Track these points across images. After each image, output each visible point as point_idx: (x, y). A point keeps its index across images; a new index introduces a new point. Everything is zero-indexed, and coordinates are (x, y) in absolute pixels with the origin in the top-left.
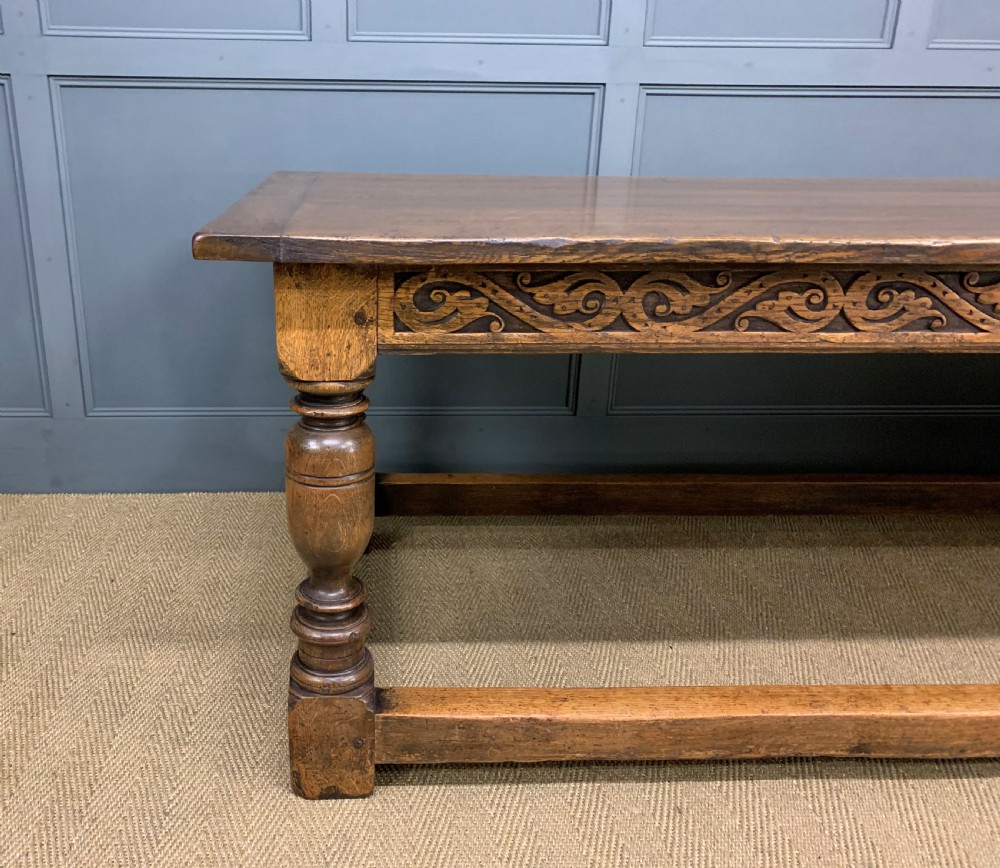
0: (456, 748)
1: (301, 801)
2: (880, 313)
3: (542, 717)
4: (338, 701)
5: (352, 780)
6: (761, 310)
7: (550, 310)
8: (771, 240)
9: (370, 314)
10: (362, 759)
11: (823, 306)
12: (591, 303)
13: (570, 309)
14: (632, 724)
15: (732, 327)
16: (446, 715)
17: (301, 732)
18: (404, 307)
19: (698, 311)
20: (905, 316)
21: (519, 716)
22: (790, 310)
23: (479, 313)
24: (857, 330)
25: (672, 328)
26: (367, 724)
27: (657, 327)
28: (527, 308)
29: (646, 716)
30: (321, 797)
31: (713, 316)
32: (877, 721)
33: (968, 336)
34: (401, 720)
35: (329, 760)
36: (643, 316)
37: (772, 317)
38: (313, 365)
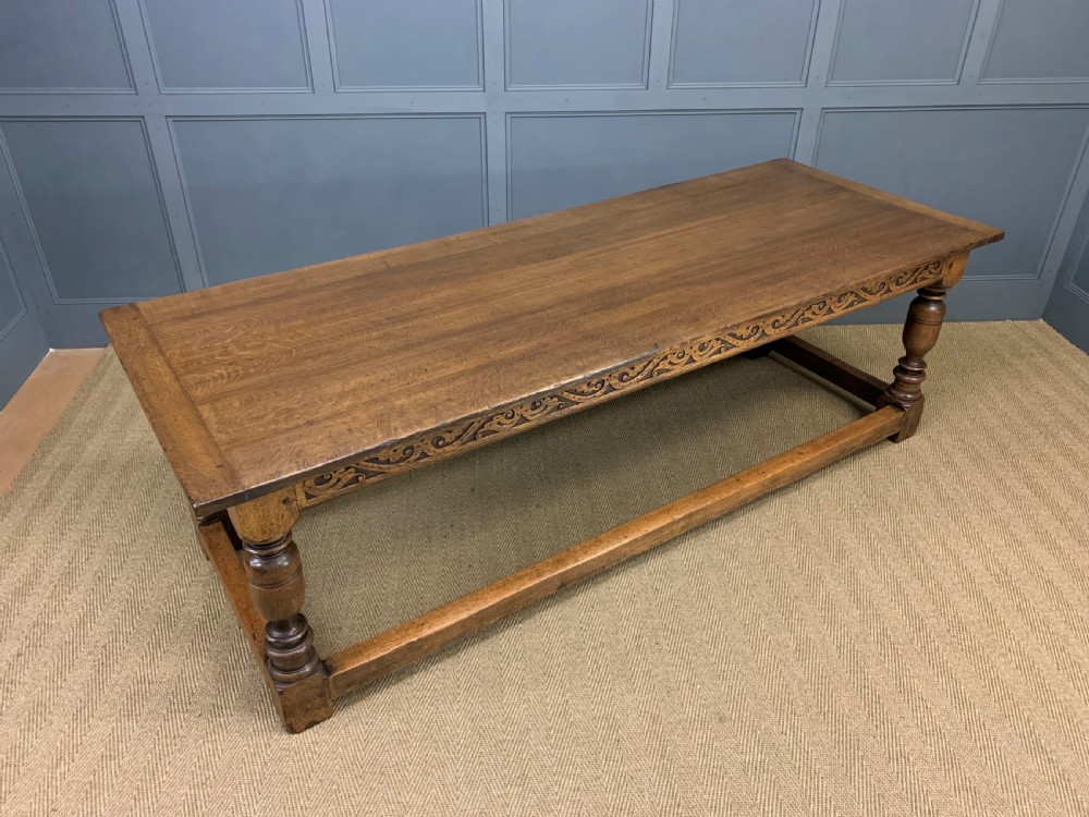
0: (375, 673)
1: (296, 735)
2: (537, 411)
3: (415, 639)
4: (308, 681)
5: (322, 713)
6: (487, 427)
7: (388, 462)
8: (487, 408)
9: (292, 497)
10: (325, 701)
11: (513, 416)
12: (407, 452)
13: (397, 458)
14: (459, 623)
15: (475, 439)
16: (366, 661)
17: (288, 704)
18: (310, 488)
19: (458, 438)
20: (549, 408)
21: (404, 644)
22: (499, 423)
23: (350, 476)
24: (528, 421)
25: (447, 448)
26: (325, 683)
27: (440, 450)
28: (376, 465)
29: (464, 616)
30: (306, 729)
31: (465, 437)
32: (567, 572)
33: (575, 407)
34: (344, 673)
35: (307, 710)
36: (433, 449)
37: (491, 428)
38: (264, 532)
